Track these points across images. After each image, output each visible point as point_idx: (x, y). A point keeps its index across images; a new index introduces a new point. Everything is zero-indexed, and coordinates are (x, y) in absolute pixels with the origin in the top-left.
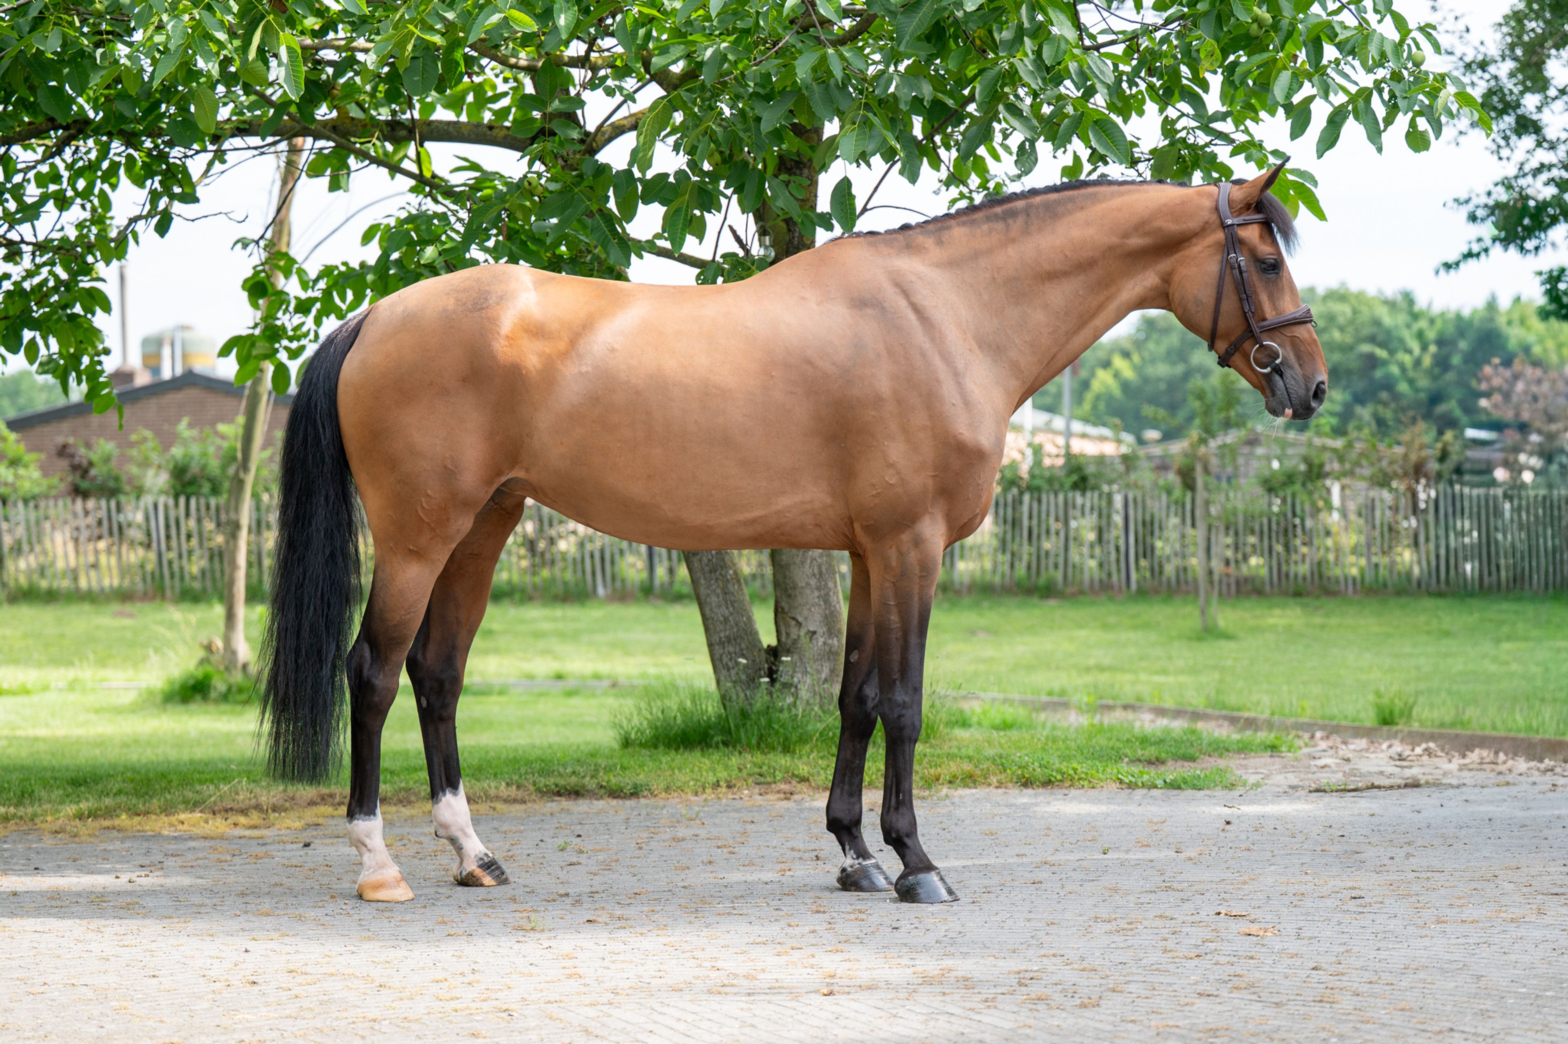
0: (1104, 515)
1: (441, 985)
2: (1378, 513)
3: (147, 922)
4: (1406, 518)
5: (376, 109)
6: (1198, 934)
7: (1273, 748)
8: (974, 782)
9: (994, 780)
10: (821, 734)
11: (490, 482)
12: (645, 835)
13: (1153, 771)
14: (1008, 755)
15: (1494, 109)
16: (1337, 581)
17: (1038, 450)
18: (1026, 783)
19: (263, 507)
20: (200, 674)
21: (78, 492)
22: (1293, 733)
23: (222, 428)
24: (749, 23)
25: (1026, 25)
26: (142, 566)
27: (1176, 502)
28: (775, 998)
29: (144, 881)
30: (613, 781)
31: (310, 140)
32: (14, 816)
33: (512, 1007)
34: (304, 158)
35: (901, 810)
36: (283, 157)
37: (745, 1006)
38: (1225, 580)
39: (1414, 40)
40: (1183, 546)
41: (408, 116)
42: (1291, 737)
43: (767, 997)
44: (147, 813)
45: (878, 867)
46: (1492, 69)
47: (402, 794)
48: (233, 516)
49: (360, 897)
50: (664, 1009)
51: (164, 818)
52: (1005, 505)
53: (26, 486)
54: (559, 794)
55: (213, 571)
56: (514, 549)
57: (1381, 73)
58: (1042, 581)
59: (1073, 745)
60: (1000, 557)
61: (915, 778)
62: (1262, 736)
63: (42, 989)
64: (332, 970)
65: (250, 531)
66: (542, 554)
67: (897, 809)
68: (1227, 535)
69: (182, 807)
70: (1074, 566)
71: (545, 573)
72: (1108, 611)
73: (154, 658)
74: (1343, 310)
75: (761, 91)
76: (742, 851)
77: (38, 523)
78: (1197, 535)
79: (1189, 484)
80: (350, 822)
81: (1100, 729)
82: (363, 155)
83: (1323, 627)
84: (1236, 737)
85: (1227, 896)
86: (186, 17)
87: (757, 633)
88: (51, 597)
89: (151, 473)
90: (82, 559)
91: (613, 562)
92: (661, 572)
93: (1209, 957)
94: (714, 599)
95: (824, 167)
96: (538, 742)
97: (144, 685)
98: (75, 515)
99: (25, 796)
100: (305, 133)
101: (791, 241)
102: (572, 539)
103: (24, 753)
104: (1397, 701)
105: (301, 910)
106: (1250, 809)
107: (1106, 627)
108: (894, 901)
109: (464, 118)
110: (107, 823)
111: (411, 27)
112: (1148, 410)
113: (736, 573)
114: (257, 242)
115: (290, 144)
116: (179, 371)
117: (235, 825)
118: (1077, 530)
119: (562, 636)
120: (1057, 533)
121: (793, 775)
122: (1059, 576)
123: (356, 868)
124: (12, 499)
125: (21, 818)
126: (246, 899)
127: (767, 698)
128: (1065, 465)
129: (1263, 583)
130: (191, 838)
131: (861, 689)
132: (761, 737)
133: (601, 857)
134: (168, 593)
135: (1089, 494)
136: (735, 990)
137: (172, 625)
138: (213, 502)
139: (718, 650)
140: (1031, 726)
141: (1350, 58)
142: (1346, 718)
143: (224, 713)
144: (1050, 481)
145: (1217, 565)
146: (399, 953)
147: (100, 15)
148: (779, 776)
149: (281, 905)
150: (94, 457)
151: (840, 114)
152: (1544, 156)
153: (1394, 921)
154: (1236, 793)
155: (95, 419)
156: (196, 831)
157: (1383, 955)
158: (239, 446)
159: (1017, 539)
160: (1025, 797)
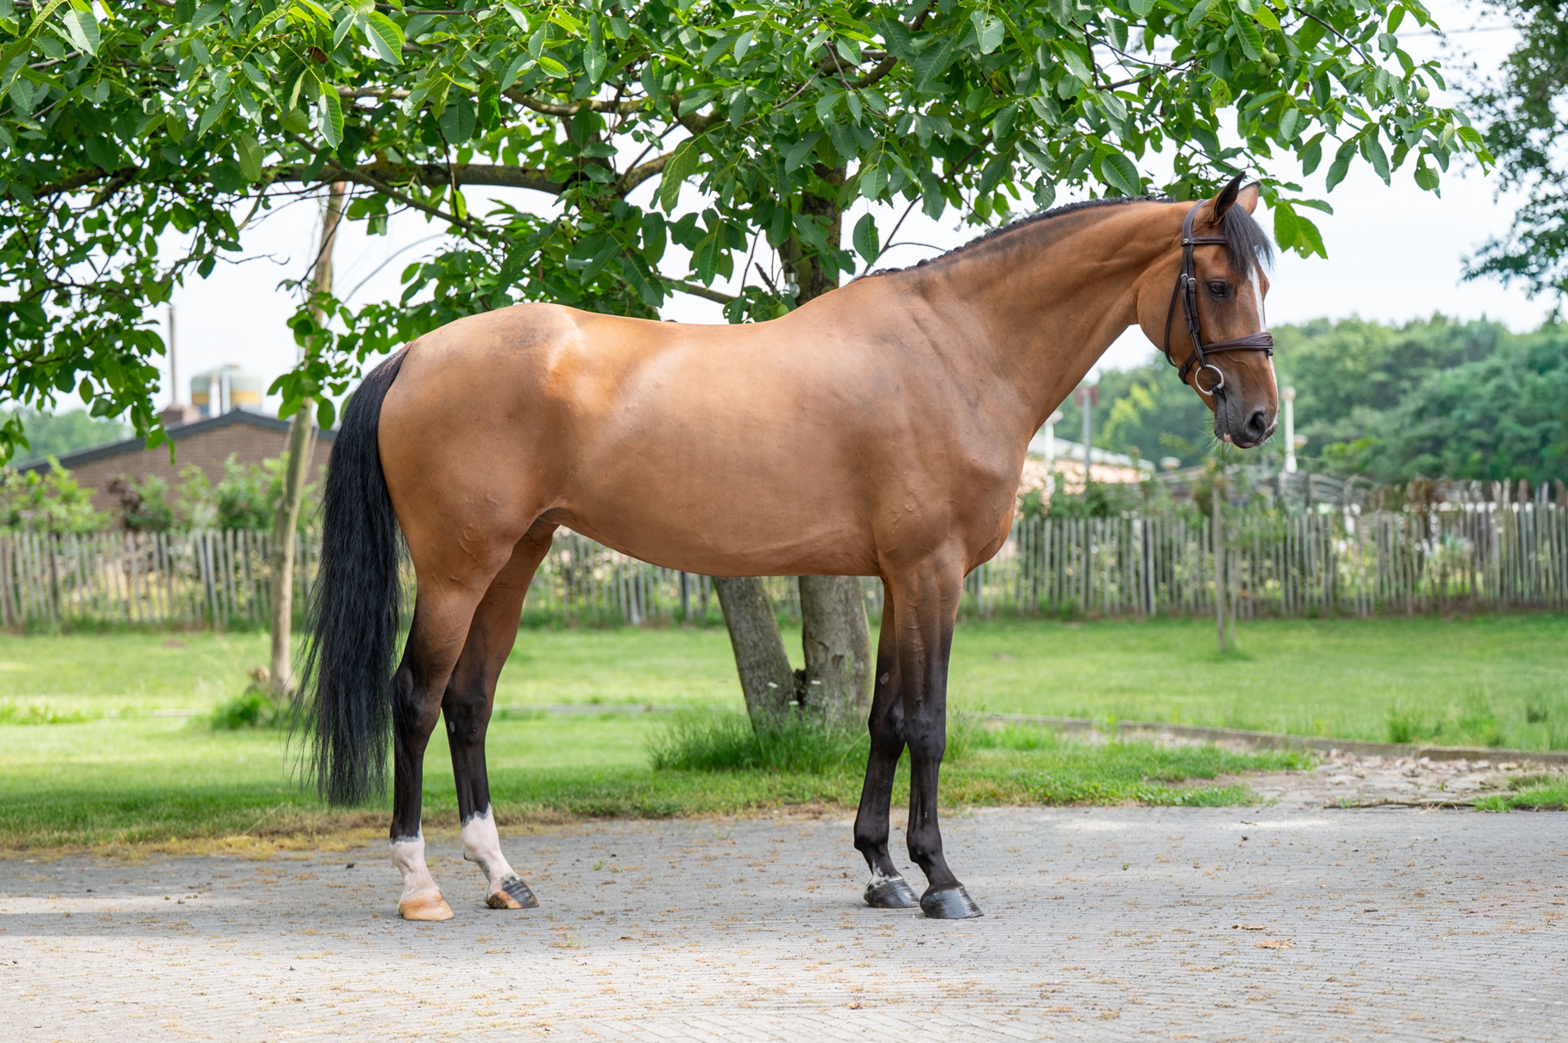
0: (1124, 539)
1: (480, 1001)
2: (1391, 537)
3: (197, 941)
4: (1419, 541)
5: (413, 153)
6: (1217, 947)
7: (1289, 766)
8: (998, 800)
9: (1017, 799)
10: (849, 755)
11: (530, 514)
12: (678, 854)
13: (1171, 789)
14: (1031, 775)
15: (1501, 143)
16: (1352, 603)
17: (1059, 478)
18: (1049, 801)
19: (308, 539)
20: (247, 701)
21: (130, 527)
22: (1308, 751)
23: (269, 463)
24: (772, 68)
25: (1042, 67)
26: (191, 597)
27: (1194, 528)
28: (803, 1012)
29: (192, 902)
30: (647, 802)
31: (350, 184)
32: (68, 840)
33: (549, 1022)
34: (345, 202)
35: (927, 828)
36: (325, 202)
37: (776, 1020)
38: (1242, 603)
39: (1419, 77)
40: (1202, 571)
41: (444, 160)
42: (1306, 755)
43: (796, 1011)
44: (195, 837)
45: (903, 884)
46: (1499, 104)
47: (443, 817)
48: (278, 548)
49: (402, 916)
50: (696, 1024)
51: (213, 842)
52: (1028, 531)
53: (79, 521)
54: (594, 815)
55: (259, 602)
56: (551, 578)
57: (1386, 109)
58: (1064, 605)
59: (1094, 764)
60: (1023, 582)
61: (940, 797)
62: (1279, 753)
63: (94, 1007)
64: (375, 987)
65: (295, 562)
66: (579, 583)
67: (922, 827)
68: (1244, 558)
69: (229, 830)
70: (1095, 591)
71: (582, 601)
72: (1129, 634)
73: (204, 686)
74: (1355, 340)
75: (786, 133)
76: (772, 869)
77: (91, 556)
78: (1217, 558)
79: (1206, 510)
80: (393, 842)
81: (1120, 749)
82: (401, 199)
83: (1338, 648)
84: (1253, 755)
85: (1244, 910)
86: (230, 69)
87: (785, 658)
88: (104, 628)
89: (199, 507)
90: (133, 591)
91: (647, 590)
92: (694, 600)
93: (1226, 969)
94: (744, 625)
95: (847, 205)
96: (574, 765)
97: (193, 712)
98: (127, 549)
99: (78, 820)
100: (345, 177)
101: (815, 278)
102: (607, 568)
103: (78, 779)
104: (1410, 720)
105: (344, 930)
106: (1264, 825)
107: (1126, 649)
108: (920, 917)
109: (500, 162)
110: (157, 846)
111: (446, 75)
112: (1166, 438)
113: (764, 600)
114: (300, 284)
115: (331, 189)
116: (227, 409)
117: (281, 847)
118: (1098, 556)
119: (598, 662)
120: (1079, 559)
121: (822, 795)
122: (1080, 600)
123: (397, 888)
124: (65, 534)
125: (74, 842)
126: (291, 919)
127: (796, 720)
128: (1085, 492)
129: (1279, 606)
130: (238, 860)
131: (890, 711)
132: (790, 759)
133: (636, 876)
134: (217, 623)
135: (1109, 521)
136: (765, 1004)
137: (221, 654)
138: (260, 535)
139: (748, 674)
140: (1053, 746)
141: (1356, 95)
142: (1360, 736)
143: (270, 739)
144: (1071, 508)
145: (1234, 589)
146: (440, 970)
147: (146, 67)
148: (808, 796)
149: (325, 925)
150: (145, 492)
151: (862, 154)
152: (1549, 188)
153: (1407, 934)
154: (1252, 810)
155: (146, 456)
156: (246, 854)
157: (1396, 966)
158: (284, 480)
159: (1040, 565)
160: (1048, 815)
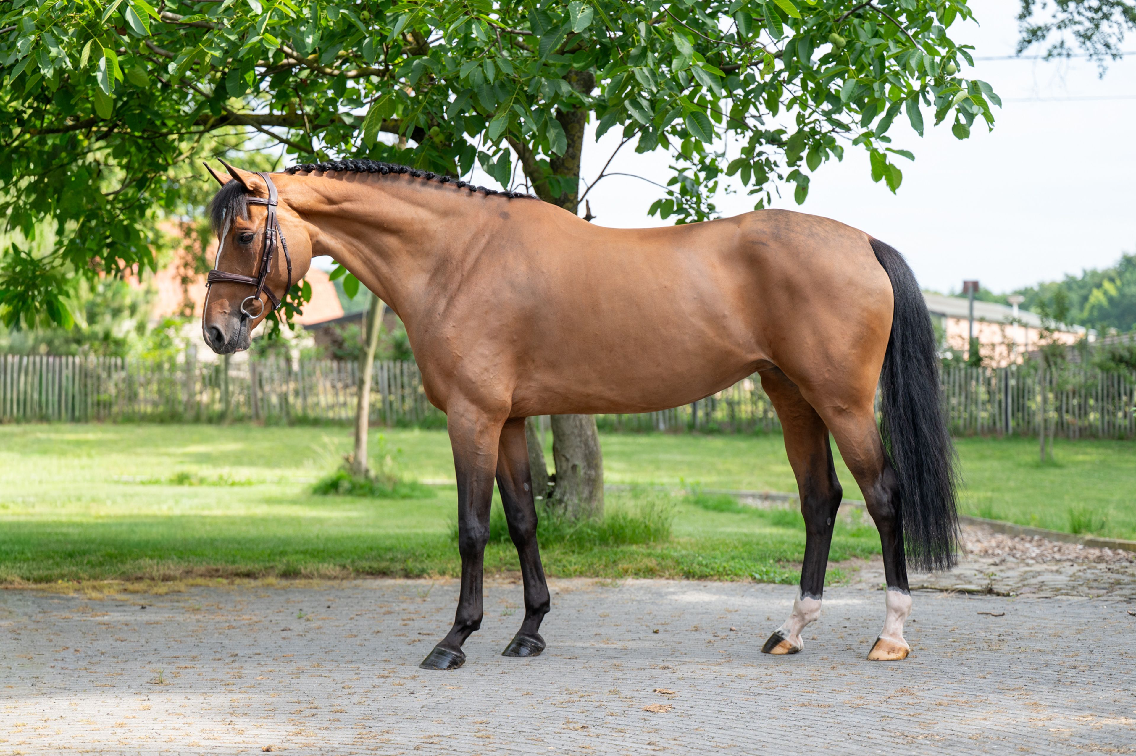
9: (667, 574)
18: (688, 575)
20: (336, 476)
21: (336, 357)
38: (1071, 428)
40: (1045, 405)
68: (1074, 398)
72: (988, 447)
86: (33, 38)
87: (544, 467)
92: (700, 415)
98: (333, 371)
104: (1081, 517)
107: (982, 457)
118: (974, 393)
120: (960, 394)
129: (1097, 431)
134: (389, 422)
160: (676, 587)
